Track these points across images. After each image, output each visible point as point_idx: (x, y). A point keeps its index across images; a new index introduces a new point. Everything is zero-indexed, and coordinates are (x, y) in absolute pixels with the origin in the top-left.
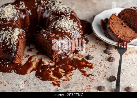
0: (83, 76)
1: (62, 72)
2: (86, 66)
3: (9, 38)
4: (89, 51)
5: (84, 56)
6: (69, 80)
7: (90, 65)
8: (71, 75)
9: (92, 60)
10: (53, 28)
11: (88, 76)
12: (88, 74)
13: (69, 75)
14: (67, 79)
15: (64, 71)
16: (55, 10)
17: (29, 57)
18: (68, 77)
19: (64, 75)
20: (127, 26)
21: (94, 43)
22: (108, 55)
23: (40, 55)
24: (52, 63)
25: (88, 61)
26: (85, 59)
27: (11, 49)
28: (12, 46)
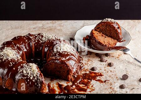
0: (102, 83)
1: (83, 86)
2: (97, 76)
3: (30, 73)
4: (89, 64)
5: (89, 69)
6: (94, 90)
7: (99, 74)
8: (92, 86)
9: (97, 70)
10: (58, 53)
11: (105, 82)
12: (104, 81)
13: (90, 86)
14: (92, 90)
15: (84, 85)
16: (47, 41)
17: (47, 85)
18: (90, 88)
19: (87, 88)
20: (106, 37)
21: (87, 58)
22: (105, 62)
23: (54, 81)
24: (69, 83)
25: (95, 72)
26: (92, 71)
27: (36, 81)
28: (36, 78)
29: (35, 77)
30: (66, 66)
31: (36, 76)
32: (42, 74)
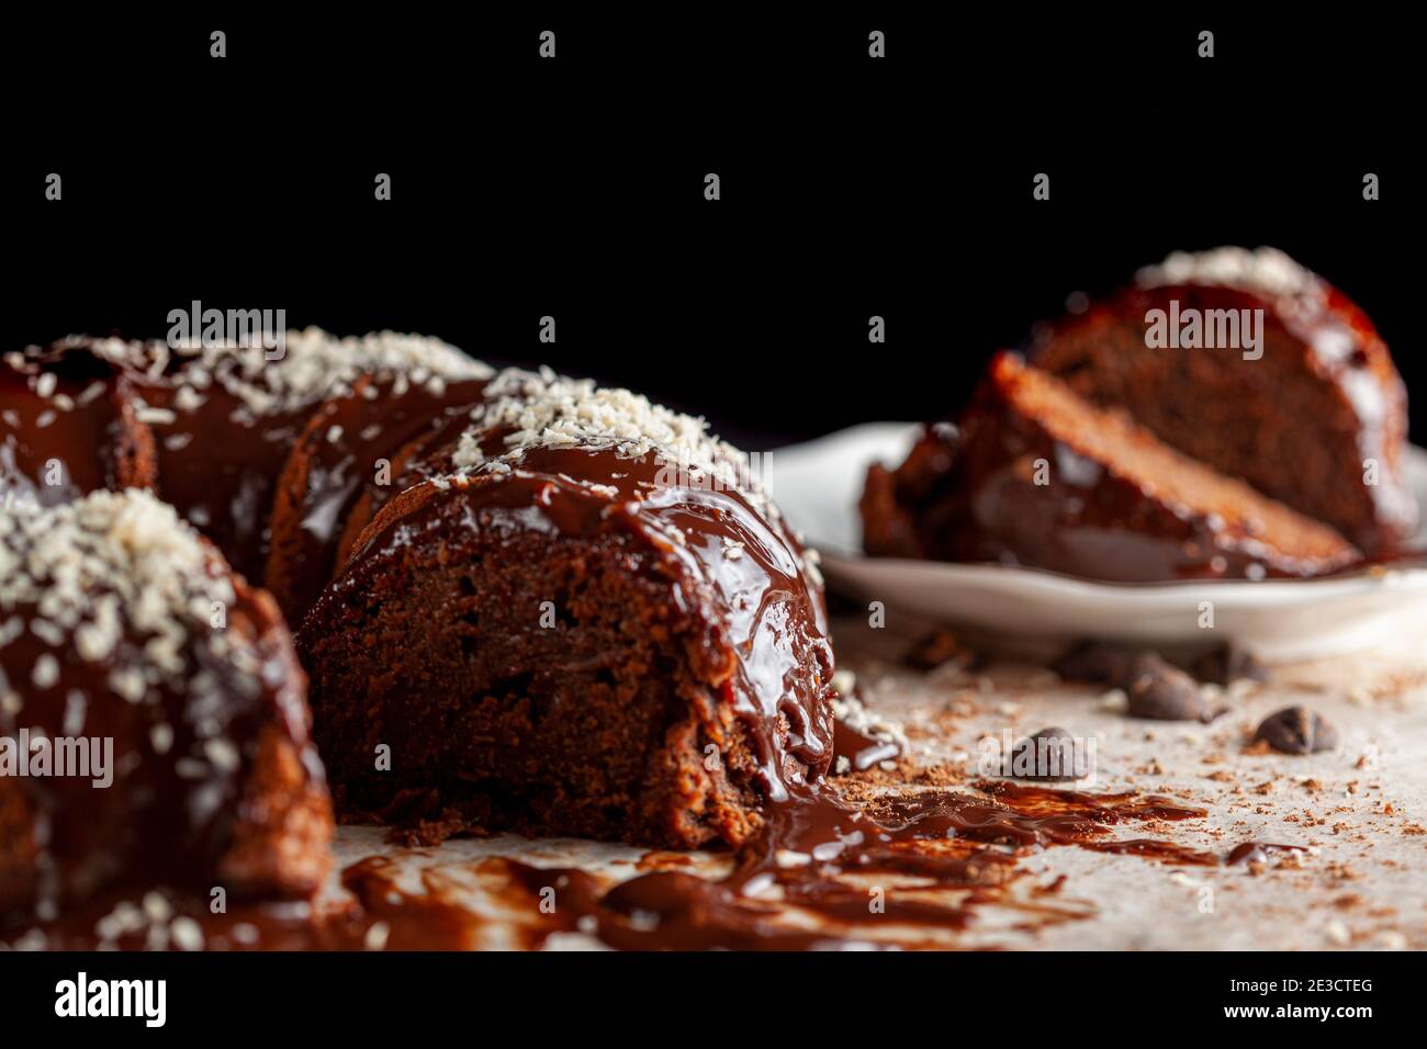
1: (900, 891)
3: (86, 573)
6: (1078, 918)
12: (1219, 855)
14: (1049, 917)
15: (923, 882)
16: (349, 384)
19: (971, 902)
24: (679, 862)
25: (1062, 786)
27: (171, 700)
28: (165, 652)
29: (154, 634)
30: (644, 570)
31: (177, 617)
32: (267, 603)
